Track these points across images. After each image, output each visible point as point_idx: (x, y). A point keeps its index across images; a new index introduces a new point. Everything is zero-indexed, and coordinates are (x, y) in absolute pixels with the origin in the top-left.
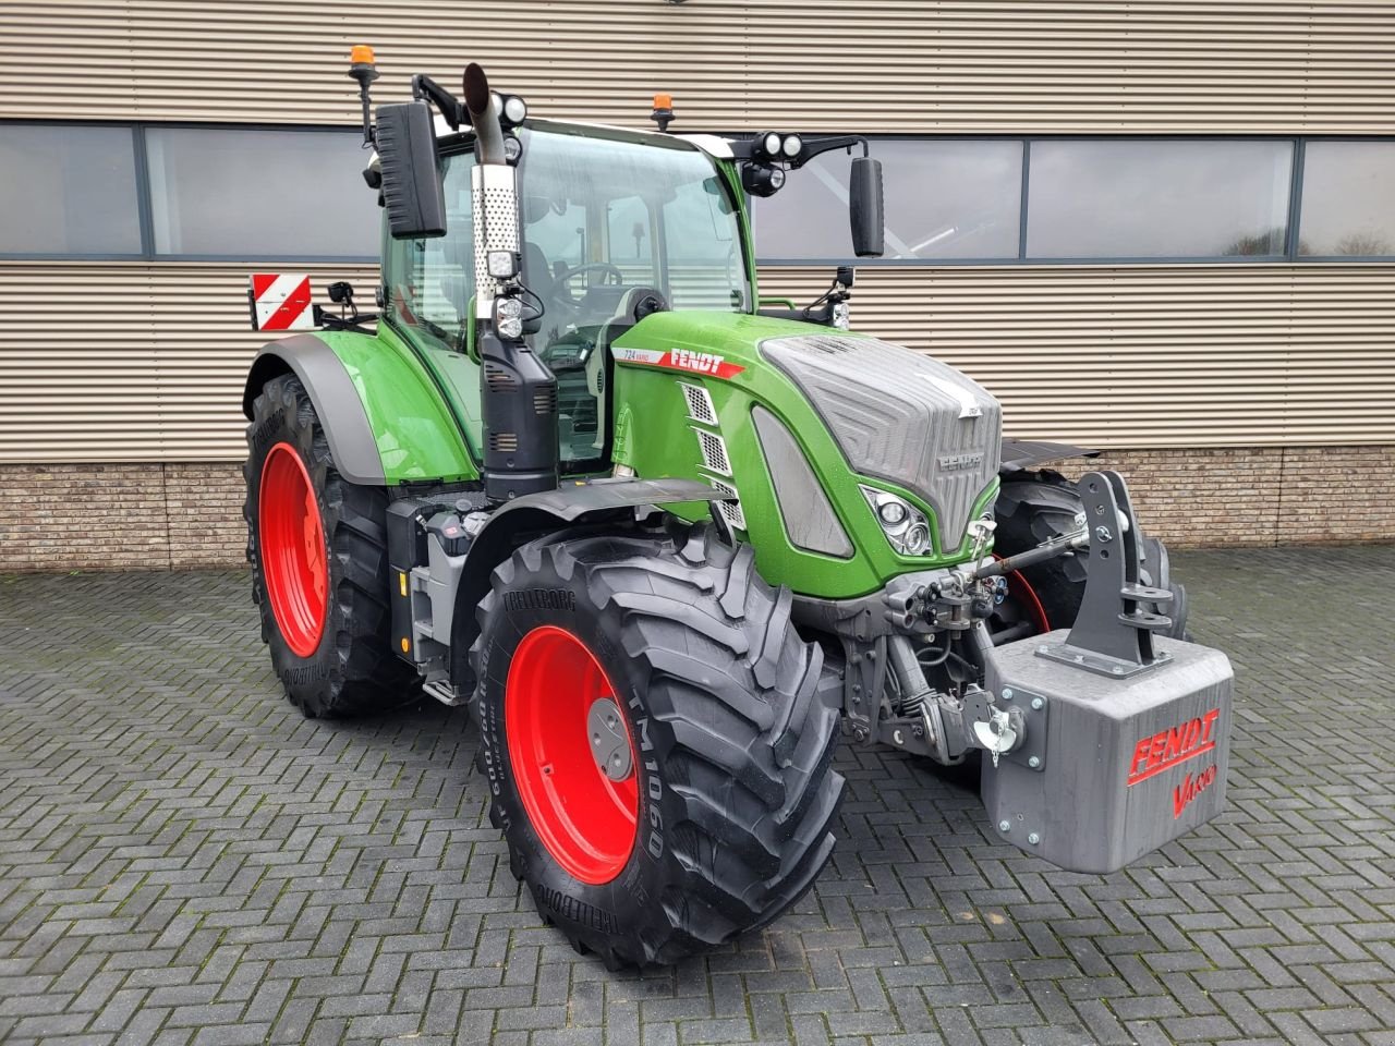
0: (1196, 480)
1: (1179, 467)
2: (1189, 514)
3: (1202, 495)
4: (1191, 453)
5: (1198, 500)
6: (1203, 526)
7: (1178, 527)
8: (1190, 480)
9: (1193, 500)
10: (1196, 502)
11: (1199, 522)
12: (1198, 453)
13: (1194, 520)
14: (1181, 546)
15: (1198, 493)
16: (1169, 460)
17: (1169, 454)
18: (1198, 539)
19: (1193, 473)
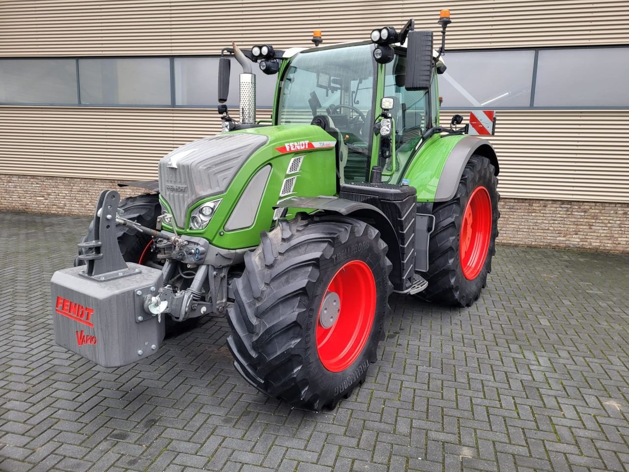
0: (621, 219)
1: (612, 212)
2: (617, 236)
3: (625, 227)
4: (619, 205)
5: (622, 229)
6: (625, 243)
7: (610, 242)
8: (618, 219)
9: (620, 229)
10: (621, 230)
11: (622, 240)
12: (624, 205)
13: (620, 239)
14: (611, 252)
15: (623, 226)
16: (607, 208)
17: (607, 205)
18: (621, 249)
19: (620, 216)
